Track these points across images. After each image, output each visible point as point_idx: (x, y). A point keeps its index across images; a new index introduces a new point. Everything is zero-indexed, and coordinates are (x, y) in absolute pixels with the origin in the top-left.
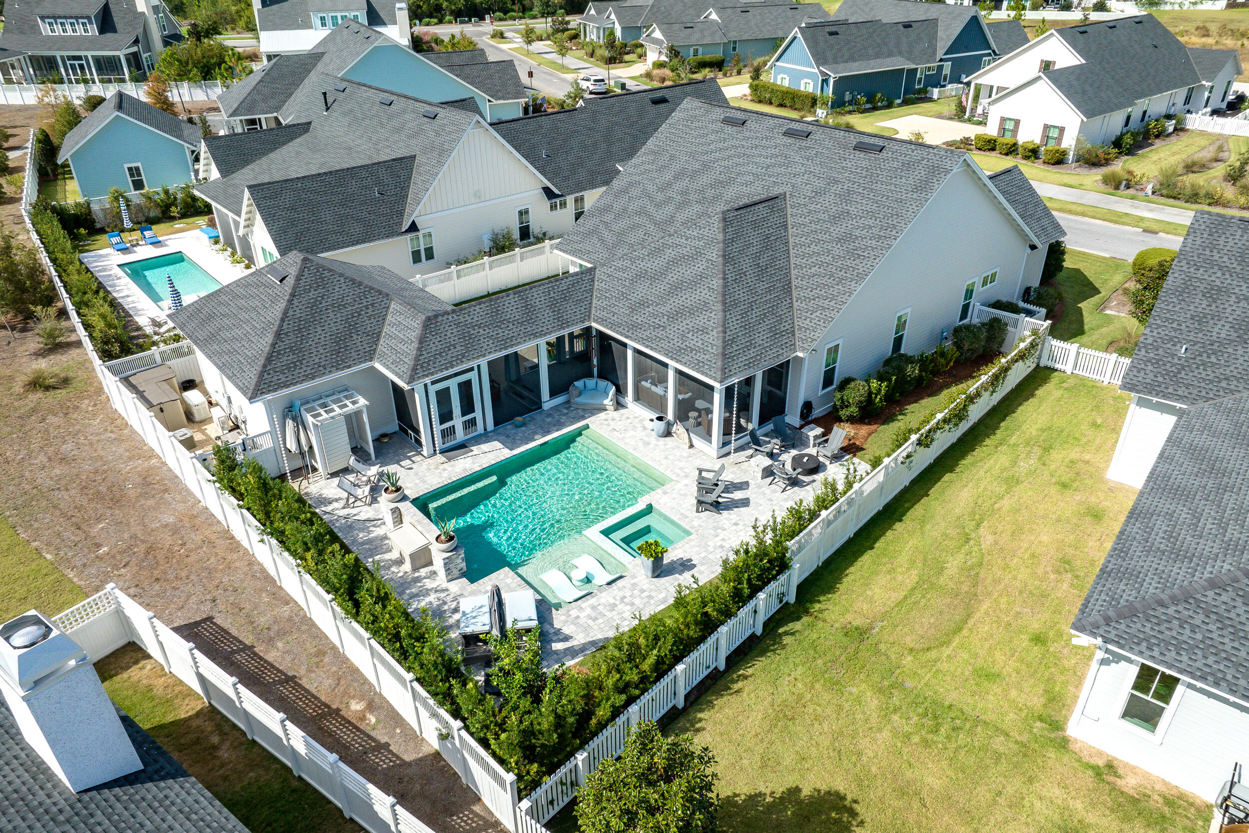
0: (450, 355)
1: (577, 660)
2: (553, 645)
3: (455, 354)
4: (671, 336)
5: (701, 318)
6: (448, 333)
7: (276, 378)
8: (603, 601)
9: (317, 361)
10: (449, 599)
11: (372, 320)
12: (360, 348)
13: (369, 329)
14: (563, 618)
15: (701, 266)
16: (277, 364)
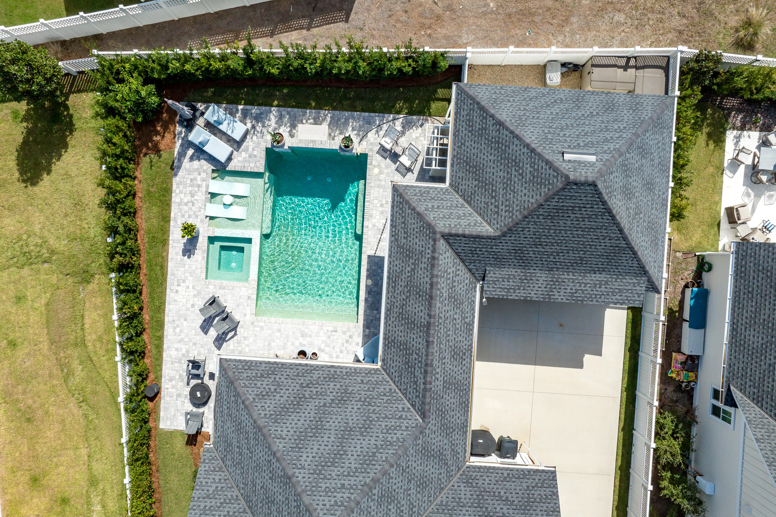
0: (401, 230)
1: (176, 153)
2: (193, 151)
3: (400, 235)
4: (290, 381)
5: (272, 406)
6: (417, 240)
7: (466, 108)
8: (200, 194)
9: (467, 144)
10: (265, 130)
11: (483, 204)
12: (464, 182)
13: (477, 198)
14: (205, 168)
15: (306, 459)
16: (476, 113)
